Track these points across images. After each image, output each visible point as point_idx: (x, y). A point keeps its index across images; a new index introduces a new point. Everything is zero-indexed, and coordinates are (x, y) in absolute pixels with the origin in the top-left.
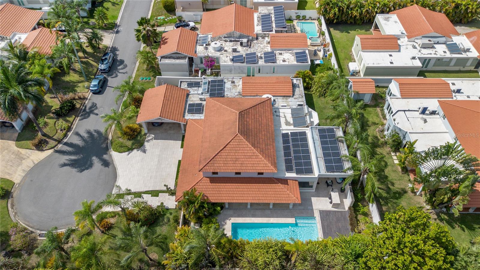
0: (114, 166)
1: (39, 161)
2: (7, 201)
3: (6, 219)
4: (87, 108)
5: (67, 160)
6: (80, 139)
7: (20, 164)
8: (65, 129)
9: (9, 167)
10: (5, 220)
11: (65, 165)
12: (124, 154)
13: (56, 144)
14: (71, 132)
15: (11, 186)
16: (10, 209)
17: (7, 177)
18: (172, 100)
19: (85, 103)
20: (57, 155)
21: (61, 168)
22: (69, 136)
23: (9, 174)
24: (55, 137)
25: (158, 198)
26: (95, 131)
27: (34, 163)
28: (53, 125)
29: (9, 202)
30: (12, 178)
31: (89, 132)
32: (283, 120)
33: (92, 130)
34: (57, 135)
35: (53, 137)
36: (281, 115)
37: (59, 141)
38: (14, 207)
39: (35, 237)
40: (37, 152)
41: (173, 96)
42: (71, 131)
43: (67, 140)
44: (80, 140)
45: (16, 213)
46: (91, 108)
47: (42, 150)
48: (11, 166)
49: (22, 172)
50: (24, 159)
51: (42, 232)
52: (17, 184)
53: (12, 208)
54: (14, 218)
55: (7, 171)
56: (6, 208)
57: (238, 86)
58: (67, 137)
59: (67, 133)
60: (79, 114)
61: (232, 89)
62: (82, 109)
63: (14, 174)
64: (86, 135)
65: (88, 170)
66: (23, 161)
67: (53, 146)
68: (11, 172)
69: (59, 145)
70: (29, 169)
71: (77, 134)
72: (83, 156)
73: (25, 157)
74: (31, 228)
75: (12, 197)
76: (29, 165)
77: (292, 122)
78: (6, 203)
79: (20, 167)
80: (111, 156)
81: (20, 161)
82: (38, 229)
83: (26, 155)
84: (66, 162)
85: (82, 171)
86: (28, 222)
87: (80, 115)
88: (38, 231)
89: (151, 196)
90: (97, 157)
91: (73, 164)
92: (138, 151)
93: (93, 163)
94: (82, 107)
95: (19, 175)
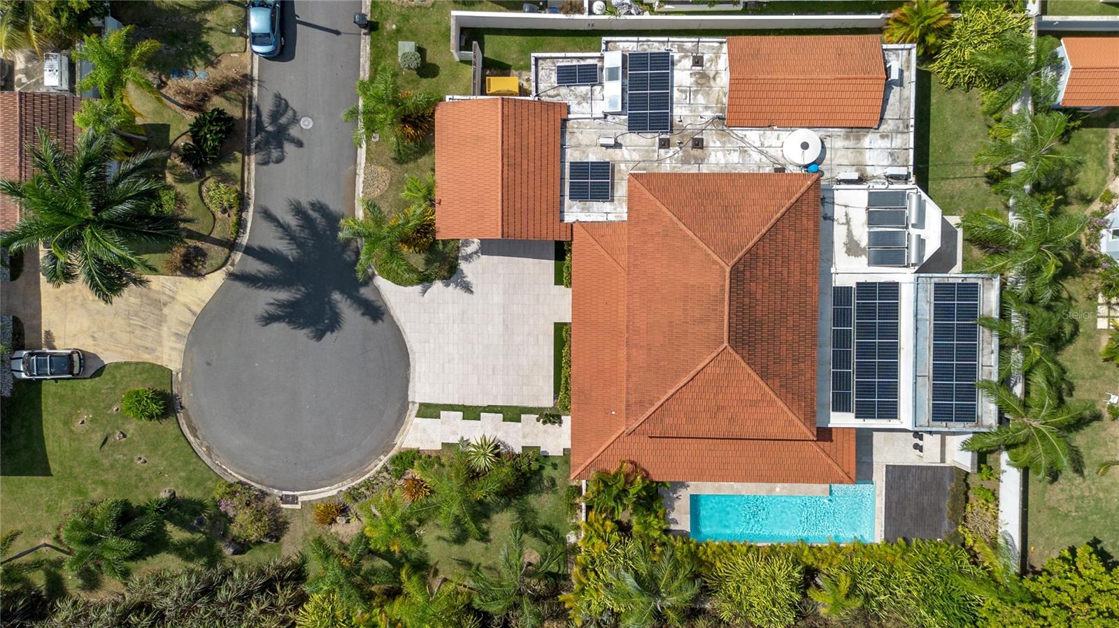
0: (395, 322)
1: (204, 305)
2: (175, 419)
3: (195, 466)
4: (266, 119)
5: (272, 304)
6: (281, 235)
7: (161, 321)
8: (231, 207)
9: (138, 332)
10: (195, 469)
11: (269, 319)
12: (410, 288)
13: (226, 255)
14: (251, 209)
15: (168, 381)
16: (191, 438)
17: (146, 357)
18: (525, 162)
19: (251, 97)
20: (240, 287)
21: (265, 328)
22: (249, 225)
23: (147, 348)
24: (215, 235)
25: (519, 425)
26: (313, 205)
27: (194, 314)
28: (197, 201)
29: (180, 422)
30: (158, 358)
31: (298, 210)
32: (839, 234)
33: (305, 202)
34: (218, 228)
35: (212, 235)
36: (839, 213)
37: (231, 246)
38: (198, 433)
39: (273, 505)
40: (186, 280)
41: (525, 142)
42: (249, 205)
43: (247, 236)
44: (281, 238)
45: (209, 449)
46: (275, 116)
47: (199, 275)
48: (142, 327)
49: (173, 339)
50: (165, 305)
51: (284, 493)
52: (177, 373)
53: (195, 436)
54: (209, 460)
55: (139, 342)
56: (182, 438)
57: (714, 78)
58: (246, 227)
59: (241, 216)
60: (249, 141)
61: (696, 92)
62: (250, 120)
63: (159, 349)
64: (292, 221)
65: (335, 334)
66: (166, 311)
67: (220, 262)
68: (149, 345)
69: (232, 254)
70: (188, 331)
71: (267, 215)
72: (306, 289)
73: (164, 298)
74: (257, 483)
75: (182, 408)
76: (184, 320)
77: (864, 242)
78: (176, 425)
79: (165, 328)
80: (377, 290)
81: (156, 312)
82: (274, 487)
83: (164, 293)
84: (271, 309)
85: (319, 336)
86: (245, 469)
87: (253, 145)
88: (276, 491)
89: (504, 420)
90: (342, 292)
91: (291, 314)
92: (447, 285)
93: (338, 310)
94: (250, 113)
95: (173, 349)
